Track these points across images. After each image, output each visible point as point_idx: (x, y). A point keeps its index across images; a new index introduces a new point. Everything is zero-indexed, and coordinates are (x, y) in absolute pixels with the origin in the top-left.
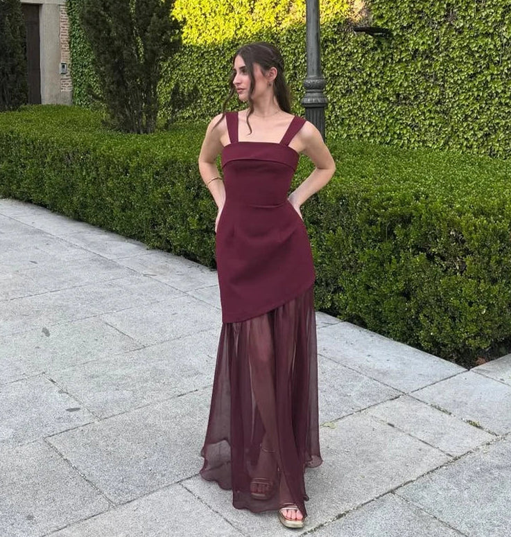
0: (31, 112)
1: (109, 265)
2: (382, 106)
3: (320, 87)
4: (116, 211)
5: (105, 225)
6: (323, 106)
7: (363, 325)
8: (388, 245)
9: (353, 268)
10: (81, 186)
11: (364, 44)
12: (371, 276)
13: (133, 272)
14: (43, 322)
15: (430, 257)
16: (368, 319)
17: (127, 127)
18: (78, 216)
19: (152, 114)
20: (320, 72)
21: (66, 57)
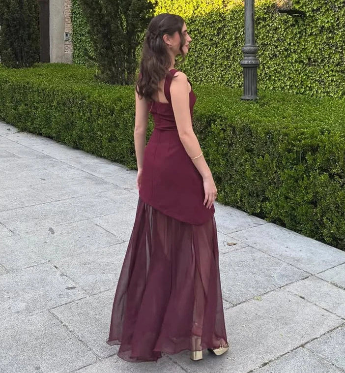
0: (42, 69)
1: (99, 182)
2: (299, 66)
3: (254, 53)
4: (105, 142)
5: (96, 152)
6: (255, 66)
7: (283, 225)
8: (301, 167)
9: (277, 184)
10: (79, 123)
11: (286, 22)
12: (289, 189)
13: (116, 187)
14: (49, 223)
15: (331, 176)
16: (286, 221)
17: (114, 80)
18: (76, 146)
19: (131, 71)
20: (254, 42)
21: (69, 28)
